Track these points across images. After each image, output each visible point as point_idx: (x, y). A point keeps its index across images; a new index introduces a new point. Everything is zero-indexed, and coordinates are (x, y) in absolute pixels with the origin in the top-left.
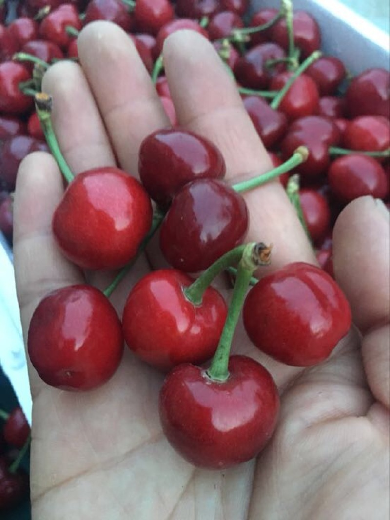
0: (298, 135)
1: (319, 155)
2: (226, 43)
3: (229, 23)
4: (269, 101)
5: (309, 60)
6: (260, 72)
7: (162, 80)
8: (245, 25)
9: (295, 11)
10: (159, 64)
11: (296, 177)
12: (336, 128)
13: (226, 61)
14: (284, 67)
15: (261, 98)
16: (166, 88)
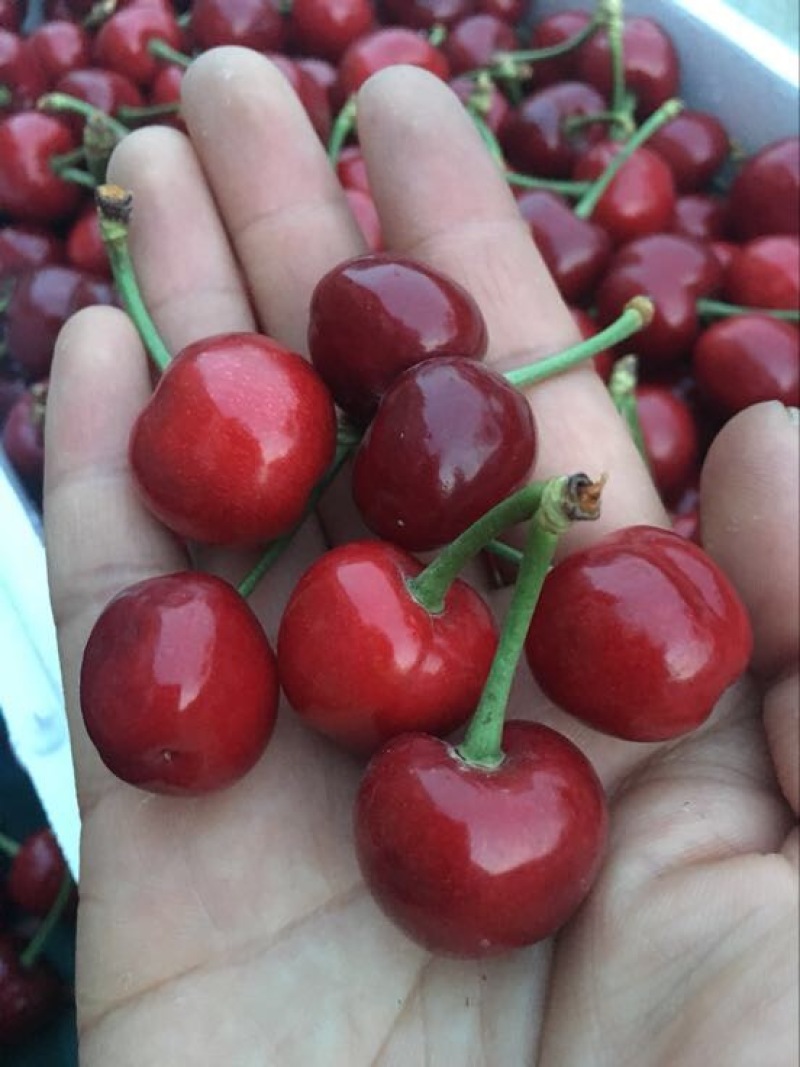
0: (632, 273)
1: (675, 316)
2: (484, 80)
3: (488, 39)
4: (573, 201)
5: (658, 118)
6: (552, 142)
7: (350, 153)
8: (521, 45)
9: (627, 16)
10: (343, 123)
11: (630, 360)
12: (712, 262)
13: (482, 116)
14: (602, 132)
15: (557, 196)
16: (357, 172)
